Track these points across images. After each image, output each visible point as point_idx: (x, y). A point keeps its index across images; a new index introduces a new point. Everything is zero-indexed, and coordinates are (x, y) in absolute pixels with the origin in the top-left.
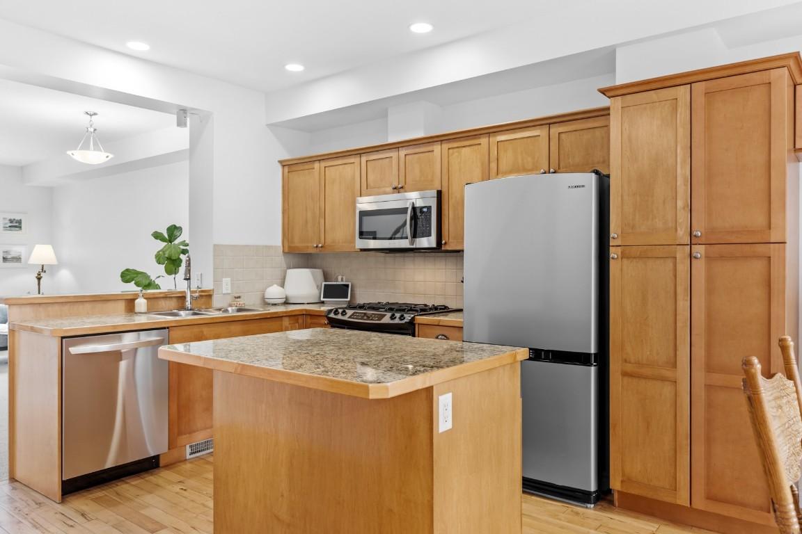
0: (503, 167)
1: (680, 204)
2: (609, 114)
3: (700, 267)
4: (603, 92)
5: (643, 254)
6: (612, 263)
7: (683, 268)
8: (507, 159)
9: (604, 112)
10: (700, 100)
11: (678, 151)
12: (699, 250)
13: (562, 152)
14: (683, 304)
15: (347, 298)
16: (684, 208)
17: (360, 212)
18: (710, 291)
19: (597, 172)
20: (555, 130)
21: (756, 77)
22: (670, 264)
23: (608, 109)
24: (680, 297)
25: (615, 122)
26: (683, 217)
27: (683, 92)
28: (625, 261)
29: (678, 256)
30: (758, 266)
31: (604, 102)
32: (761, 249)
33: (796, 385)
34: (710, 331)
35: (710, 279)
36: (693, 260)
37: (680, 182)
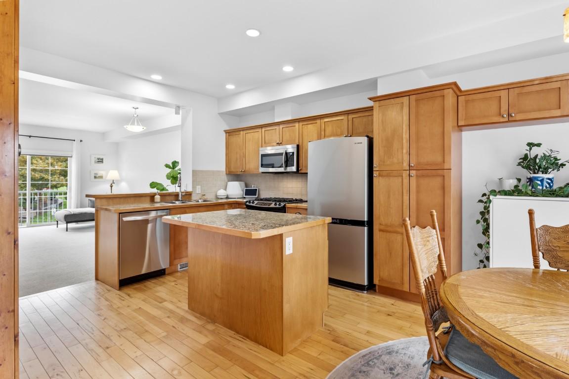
0: (327, 133)
1: (405, 151)
2: (373, 110)
3: (413, 181)
4: (370, 99)
5: (388, 174)
6: (374, 178)
7: (406, 181)
8: (329, 130)
9: (371, 109)
10: (413, 103)
11: (404, 127)
12: (413, 173)
13: (354, 127)
14: (406, 198)
15: (256, 195)
16: (406, 153)
17: (262, 155)
18: (418, 192)
19: (368, 137)
20: (351, 116)
21: (438, 93)
22: (400, 179)
23: (372, 107)
24: (405, 194)
25: (376, 112)
26: (406, 157)
27: (406, 100)
28: (380, 178)
29: (403, 175)
30: (439, 180)
31: (371, 103)
32: (440, 172)
33: (436, 231)
34: (418, 210)
35: (418, 186)
36: (411, 178)
37: (404, 141)
